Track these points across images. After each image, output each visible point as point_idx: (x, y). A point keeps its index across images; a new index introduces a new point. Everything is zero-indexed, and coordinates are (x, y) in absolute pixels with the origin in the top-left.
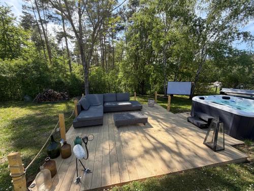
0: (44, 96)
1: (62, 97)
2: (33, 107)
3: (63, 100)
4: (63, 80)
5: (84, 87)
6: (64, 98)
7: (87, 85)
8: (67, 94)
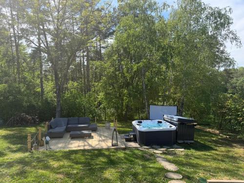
0: (17, 120)
1: (33, 121)
2: (9, 129)
3: (34, 124)
4: (34, 103)
5: (56, 111)
6: (35, 121)
7: (58, 109)
8: (37, 118)
